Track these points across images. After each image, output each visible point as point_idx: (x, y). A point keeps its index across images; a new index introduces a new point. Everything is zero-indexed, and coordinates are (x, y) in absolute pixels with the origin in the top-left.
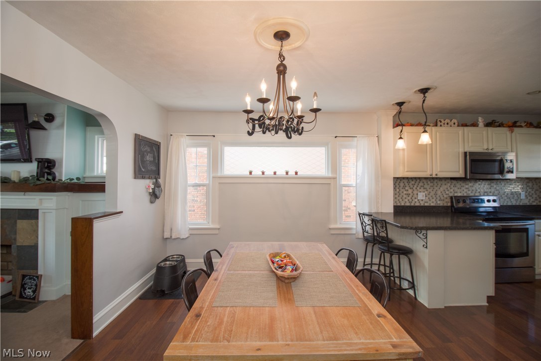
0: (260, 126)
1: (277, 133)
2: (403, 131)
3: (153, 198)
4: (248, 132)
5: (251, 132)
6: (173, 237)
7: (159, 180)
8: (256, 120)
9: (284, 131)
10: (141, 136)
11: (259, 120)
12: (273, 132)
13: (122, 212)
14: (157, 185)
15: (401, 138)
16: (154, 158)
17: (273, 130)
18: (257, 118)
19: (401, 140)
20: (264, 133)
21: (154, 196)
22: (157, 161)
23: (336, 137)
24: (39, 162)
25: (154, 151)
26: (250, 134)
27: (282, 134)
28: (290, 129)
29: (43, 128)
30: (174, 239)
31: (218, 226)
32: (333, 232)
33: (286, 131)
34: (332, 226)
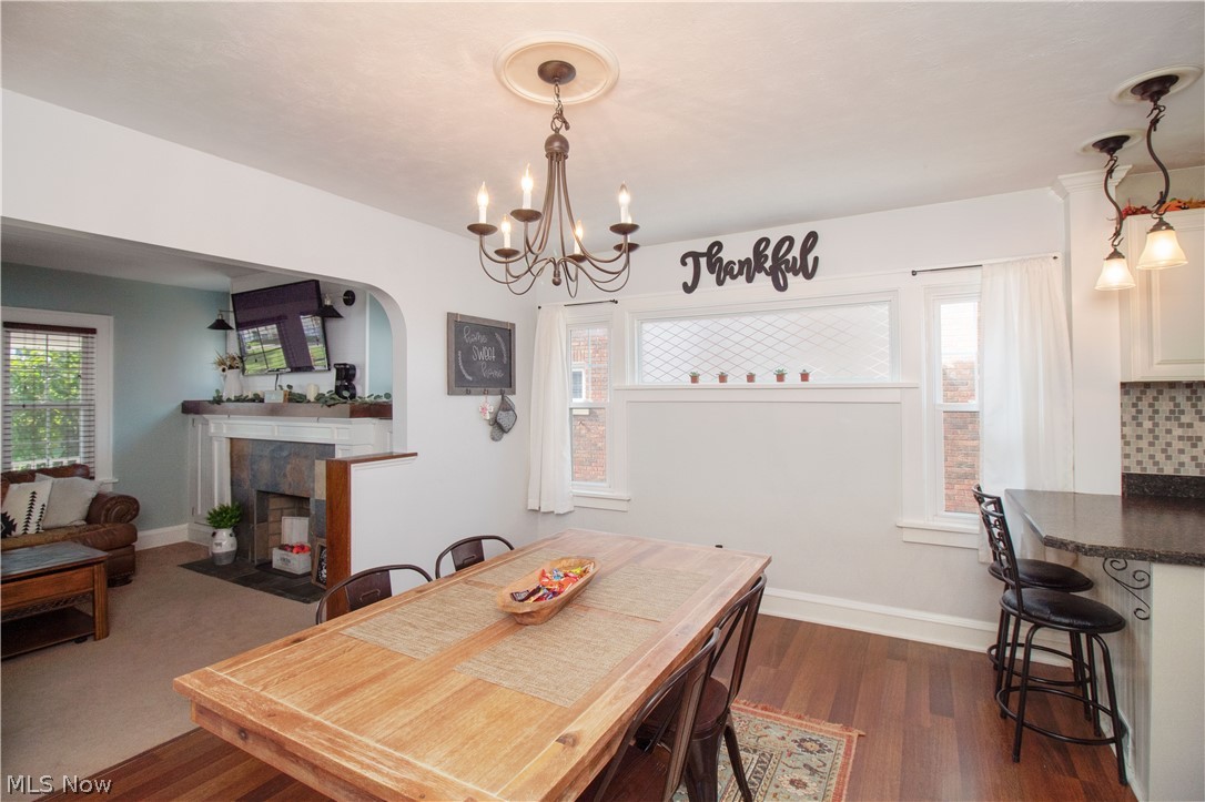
0: (711, 269)
1: (750, 279)
2: (1122, 232)
3: (497, 432)
4: (685, 285)
5: (690, 284)
6: (542, 510)
7: (510, 397)
8: (702, 255)
9: (767, 274)
10: (461, 316)
11: (709, 254)
12: (742, 278)
13: (415, 454)
14: (506, 407)
15: (1116, 255)
16: (499, 354)
17: (742, 274)
18: (705, 251)
19: (1116, 262)
20: (720, 282)
21: (499, 428)
22: (505, 360)
23: (914, 273)
24: (338, 370)
25: (497, 342)
26: (688, 289)
27: (763, 281)
28: (783, 267)
29: (338, 316)
30: (544, 513)
31: (624, 495)
32: (908, 536)
33: (773, 273)
34: (906, 521)
